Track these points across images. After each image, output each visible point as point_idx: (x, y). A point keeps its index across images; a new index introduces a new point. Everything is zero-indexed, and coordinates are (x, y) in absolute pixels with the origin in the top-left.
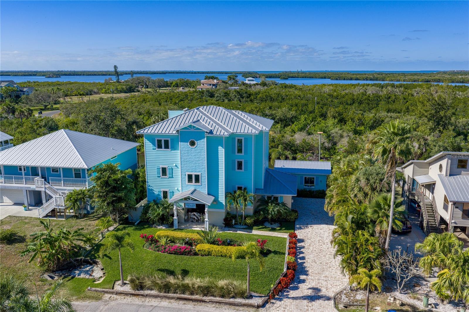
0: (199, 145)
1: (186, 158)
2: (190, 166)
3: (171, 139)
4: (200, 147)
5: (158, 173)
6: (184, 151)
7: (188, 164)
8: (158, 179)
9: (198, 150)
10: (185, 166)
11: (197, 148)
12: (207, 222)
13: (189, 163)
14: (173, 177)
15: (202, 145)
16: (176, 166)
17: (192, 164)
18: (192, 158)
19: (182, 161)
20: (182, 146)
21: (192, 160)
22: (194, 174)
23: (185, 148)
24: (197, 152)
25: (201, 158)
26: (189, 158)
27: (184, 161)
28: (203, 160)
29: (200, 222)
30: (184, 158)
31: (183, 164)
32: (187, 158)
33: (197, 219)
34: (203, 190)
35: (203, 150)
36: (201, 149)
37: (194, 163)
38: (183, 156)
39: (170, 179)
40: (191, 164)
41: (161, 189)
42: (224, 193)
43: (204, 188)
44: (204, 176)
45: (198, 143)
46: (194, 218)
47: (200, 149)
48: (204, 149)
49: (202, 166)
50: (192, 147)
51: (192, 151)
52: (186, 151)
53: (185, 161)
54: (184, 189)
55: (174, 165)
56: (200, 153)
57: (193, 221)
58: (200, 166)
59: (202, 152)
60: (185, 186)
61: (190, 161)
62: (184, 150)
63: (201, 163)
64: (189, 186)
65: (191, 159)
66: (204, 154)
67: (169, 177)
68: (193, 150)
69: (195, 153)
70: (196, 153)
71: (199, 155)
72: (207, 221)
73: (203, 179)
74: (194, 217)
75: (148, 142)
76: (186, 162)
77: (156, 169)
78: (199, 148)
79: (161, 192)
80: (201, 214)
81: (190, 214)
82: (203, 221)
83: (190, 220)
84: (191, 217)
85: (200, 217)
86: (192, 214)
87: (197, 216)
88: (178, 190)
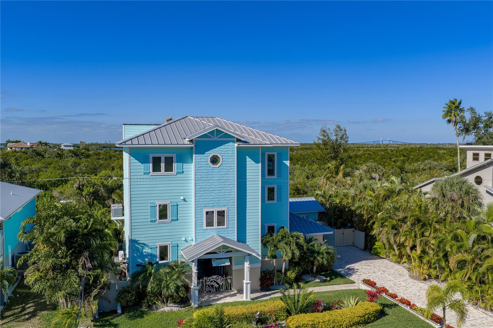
0: (225, 163)
1: (203, 184)
2: (210, 197)
3: (177, 155)
4: (226, 165)
5: (153, 214)
6: (200, 174)
7: (207, 195)
8: (152, 226)
9: (224, 170)
10: (202, 197)
11: (222, 168)
13: (208, 192)
14: (178, 220)
15: (231, 163)
16: (184, 200)
17: (214, 194)
18: (213, 184)
19: (197, 190)
20: (199, 166)
21: (214, 186)
22: (215, 210)
23: (202, 168)
24: (222, 173)
25: (228, 183)
26: (208, 184)
27: (200, 190)
28: (231, 186)
29: (221, 290)
30: (201, 184)
31: (199, 195)
32: (206, 184)
33: (217, 286)
34: (230, 235)
35: (231, 170)
36: (228, 168)
37: (217, 192)
38: (200, 181)
39: (174, 223)
40: (212, 194)
41: (156, 244)
42: (260, 236)
43: (232, 232)
44: (232, 211)
45: (225, 160)
46: (212, 286)
47: (227, 168)
48: (232, 168)
49: (230, 196)
50: (215, 166)
51: (215, 173)
52: (205, 174)
53: (203, 190)
54: (200, 237)
55: (182, 198)
56: (226, 176)
57: (210, 291)
58: (226, 196)
59: (230, 173)
60: (201, 231)
61: (211, 189)
62: (201, 171)
63: (228, 191)
64: (208, 231)
65: (212, 186)
66: (233, 176)
67: (172, 220)
68: (217, 171)
69: (219, 176)
70: (221, 176)
71: (224, 178)
72: (247, 284)
73: (230, 217)
74: (212, 283)
75: (137, 161)
76: (203, 192)
77: (149, 208)
78: (225, 168)
79: (157, 247)
80: (223, 278)
81: (207, 279)
82: (227, 287)
83: (206, 290)
84: (207, 284)
85: (223, 282)
86: (210, 279)
87: (217, 280)
88: (186, 241)
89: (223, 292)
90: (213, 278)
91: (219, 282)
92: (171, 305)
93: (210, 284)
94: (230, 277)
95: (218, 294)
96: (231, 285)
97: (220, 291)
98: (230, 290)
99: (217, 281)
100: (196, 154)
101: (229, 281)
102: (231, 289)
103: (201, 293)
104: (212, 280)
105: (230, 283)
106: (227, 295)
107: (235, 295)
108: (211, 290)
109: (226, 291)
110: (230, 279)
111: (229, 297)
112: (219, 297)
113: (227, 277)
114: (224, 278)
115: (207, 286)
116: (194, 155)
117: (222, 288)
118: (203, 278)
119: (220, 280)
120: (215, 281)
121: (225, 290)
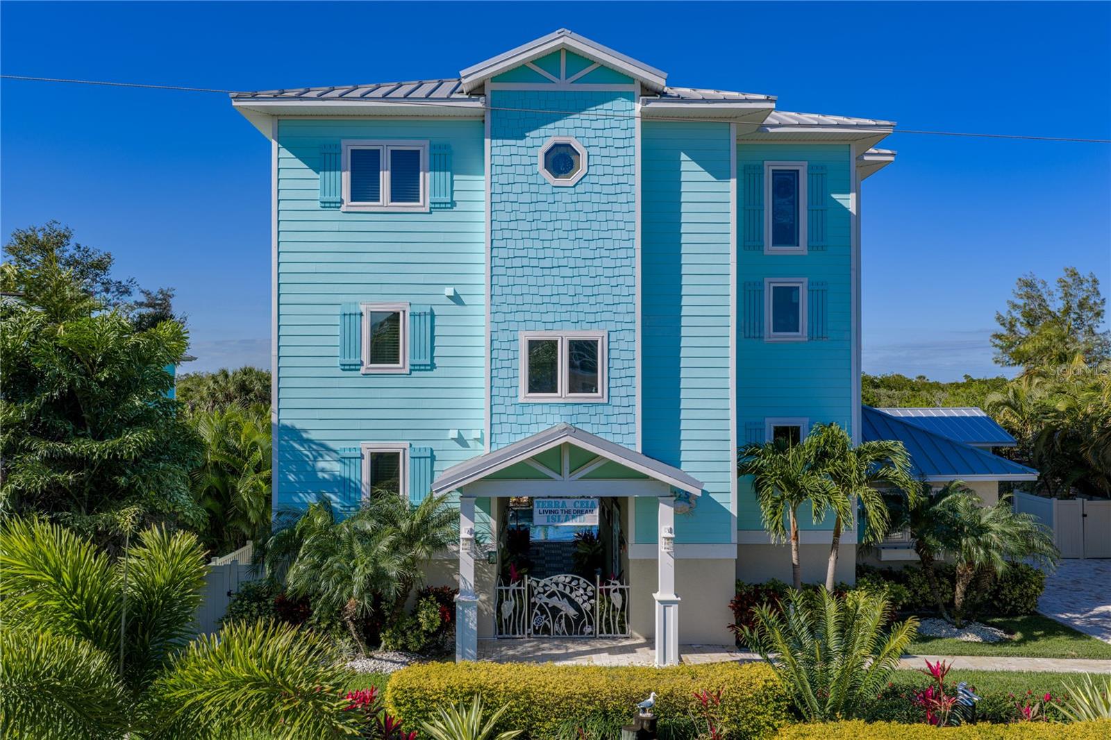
0: (600, 170)
1: (520, 244)
2: (543, 291)
3: (433, 147)
4: (603, 180)
5: (349, 345)
6: (508, 207)
7: (532, 281)
8: (343, 383)
9: (595, 198)
10: (517, 290)
11: (589, 188)
12: (673, 612)
13: (538, 272)
14: (433, 366)
15: (619, 171)
16: (456, 299)
17: (559, 281)
18: (555, 244)
19: (498, 262)
20: (503, 179)
21: (559, 253)
22: (564, 336)
23: (517, 188)
24: (588, 207)
25: (609, 244)
26: (538, 244)
27: (508, 263)
28: (622, 253)
29: (588, 629)
30: (511, 244)
31: (503, 281)
32: (528, 243)
33: (572, 612)
34: (616, 428)
35: (623, 198)
36: (611, 190)
37: (568, 272)
38: (507, 234)
39: (421, 379)
40: (549, 280)
41: (362, 445)
42: (733, 446)
43: (622, 419)
44: (623, 345)
45: (598, 160)
46: (554, 611)
47: (606, 190)
48: (626, 188)
49: (616, 291)
50: (561, 181)
51: (562, 207)
52: (525, 208)
53: (517, 262)
54: (507, 428)
55: (449, 291)
56: (602, 216)
57: (546, 630)
58: (603, 289)
59: (616, 207)
60: (511, 410)
61: (547, 263)
62: (513, 198)
63: (609, 272)
64: (538, 410)
65: (549, 253)
66: (627, 217)
67: (415, 368)
68: (567, 198)
69: (575, 216)
70: (583, 217)
71: (596, 226)
72: (666, 603)
73: (617, 364)
74: (554, 602)
75: (299, 164)
76: (519, 272)
77: (338, 320)
78: (597, 188)
79: (362, 457)
80: (594, 583)
81: (534, 584)
82: (607, 620)
83: (533, 623)
84: (535, 604)
85: (592, 601)
86: (546, 585)
87: (571, 593)
88: (461, 441)
89: (592, 636)
90: (557, 584)
91: (578, 596)
92: (390, 655)
93: (547, 604)
94: (619, 586)
95: (574, 641)
96: (622, 616)
97: (582, 633)
98: (619, 635)
99: (573, 596)
100: (494, 137)
101: (617, 599)
102: (623, 630)
103: (514, 633)
104: (554, 588)
105: (619, 606)
106: (605, 646)
107: (631, 649)
108: (550, 625)
109: (605, 634)
110: (622, 591)
111: (606, 655)
112: (570, 651)
113: (608, 584)
114: (599, 587)
115: (536, 610)
116: (487, 141)
117: (590, 623)
118: (523, 578)
119: (581, 591)
120: (564, 595)
121: (601, 632)
